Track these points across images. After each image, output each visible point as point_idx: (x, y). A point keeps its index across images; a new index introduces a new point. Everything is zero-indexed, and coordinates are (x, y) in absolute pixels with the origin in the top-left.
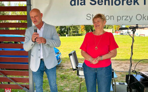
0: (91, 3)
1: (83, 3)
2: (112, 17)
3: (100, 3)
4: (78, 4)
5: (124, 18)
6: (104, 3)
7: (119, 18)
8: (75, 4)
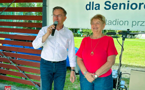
0: (105, 8)
1: (97, 8)
2: (126, 23)
3: (115, 8)
4: (93, 9)
5: (140, 23)
6: (118, 7)
7: (134, 23)
8: (90, 9)
